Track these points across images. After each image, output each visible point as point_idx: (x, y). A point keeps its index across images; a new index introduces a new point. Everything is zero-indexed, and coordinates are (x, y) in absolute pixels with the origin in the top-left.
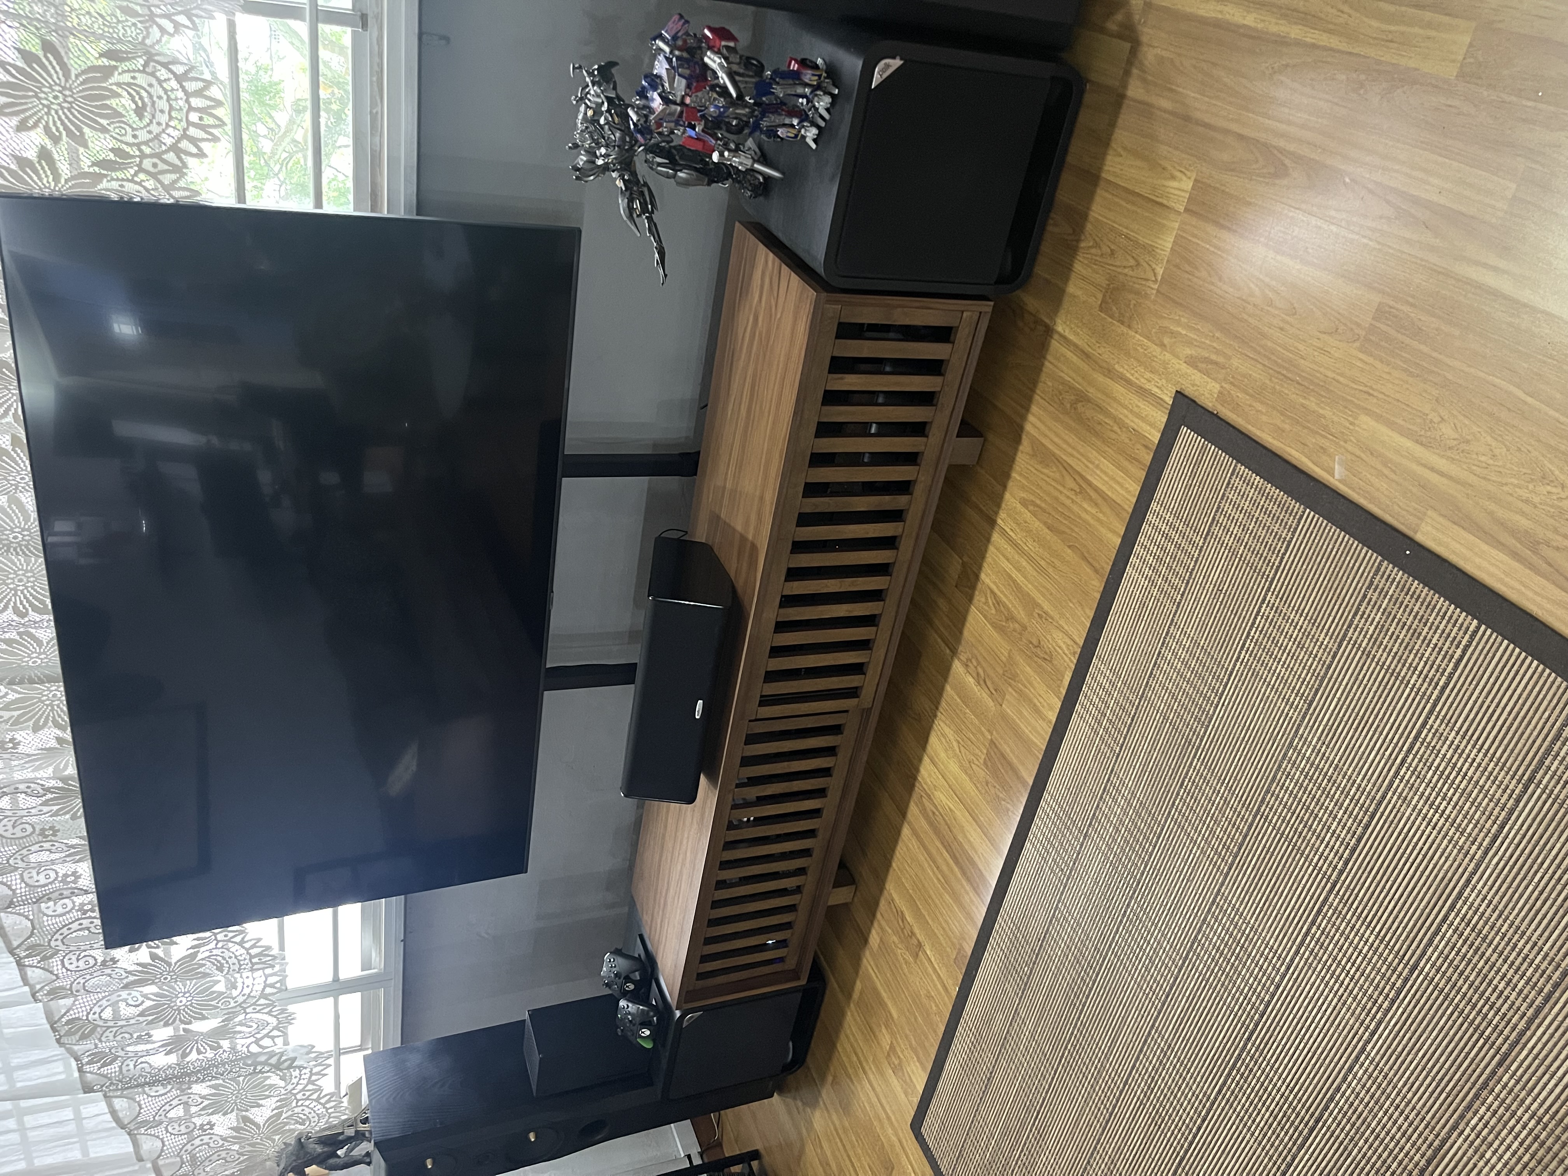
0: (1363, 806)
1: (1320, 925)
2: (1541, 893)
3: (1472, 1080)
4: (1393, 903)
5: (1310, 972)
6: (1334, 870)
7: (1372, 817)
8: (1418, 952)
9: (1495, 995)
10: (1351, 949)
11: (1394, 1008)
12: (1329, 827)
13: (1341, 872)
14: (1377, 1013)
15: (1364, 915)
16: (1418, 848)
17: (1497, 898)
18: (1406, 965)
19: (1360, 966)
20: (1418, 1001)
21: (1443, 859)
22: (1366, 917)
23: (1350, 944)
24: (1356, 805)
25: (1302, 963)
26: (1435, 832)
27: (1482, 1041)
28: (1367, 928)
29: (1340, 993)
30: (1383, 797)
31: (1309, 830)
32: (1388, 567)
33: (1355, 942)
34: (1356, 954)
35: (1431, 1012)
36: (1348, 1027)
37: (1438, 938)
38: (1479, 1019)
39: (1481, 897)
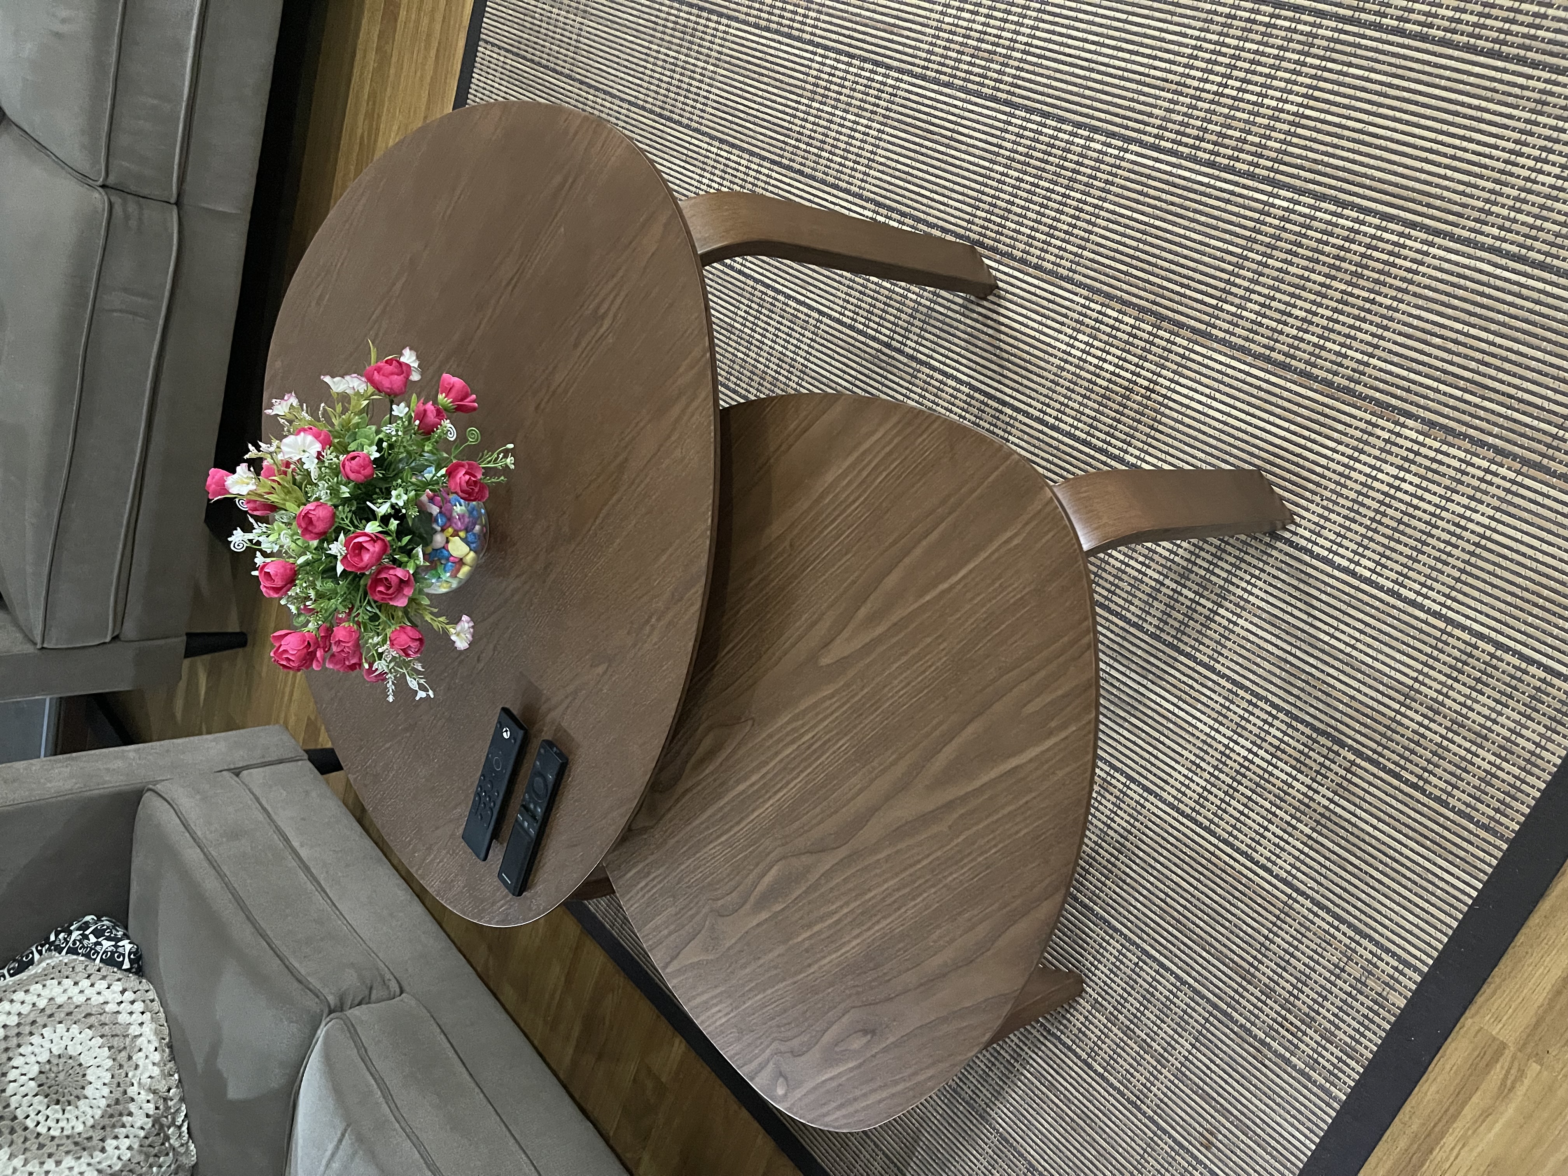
8: (1298, 183)
11: (1204, 169)
14: (1186, 145)
26: (1500, 165)
33: (1275, 83)
34: (1258, 89)
36: (1148, 109)
37: (1333, 208)
38: (1241, 292)
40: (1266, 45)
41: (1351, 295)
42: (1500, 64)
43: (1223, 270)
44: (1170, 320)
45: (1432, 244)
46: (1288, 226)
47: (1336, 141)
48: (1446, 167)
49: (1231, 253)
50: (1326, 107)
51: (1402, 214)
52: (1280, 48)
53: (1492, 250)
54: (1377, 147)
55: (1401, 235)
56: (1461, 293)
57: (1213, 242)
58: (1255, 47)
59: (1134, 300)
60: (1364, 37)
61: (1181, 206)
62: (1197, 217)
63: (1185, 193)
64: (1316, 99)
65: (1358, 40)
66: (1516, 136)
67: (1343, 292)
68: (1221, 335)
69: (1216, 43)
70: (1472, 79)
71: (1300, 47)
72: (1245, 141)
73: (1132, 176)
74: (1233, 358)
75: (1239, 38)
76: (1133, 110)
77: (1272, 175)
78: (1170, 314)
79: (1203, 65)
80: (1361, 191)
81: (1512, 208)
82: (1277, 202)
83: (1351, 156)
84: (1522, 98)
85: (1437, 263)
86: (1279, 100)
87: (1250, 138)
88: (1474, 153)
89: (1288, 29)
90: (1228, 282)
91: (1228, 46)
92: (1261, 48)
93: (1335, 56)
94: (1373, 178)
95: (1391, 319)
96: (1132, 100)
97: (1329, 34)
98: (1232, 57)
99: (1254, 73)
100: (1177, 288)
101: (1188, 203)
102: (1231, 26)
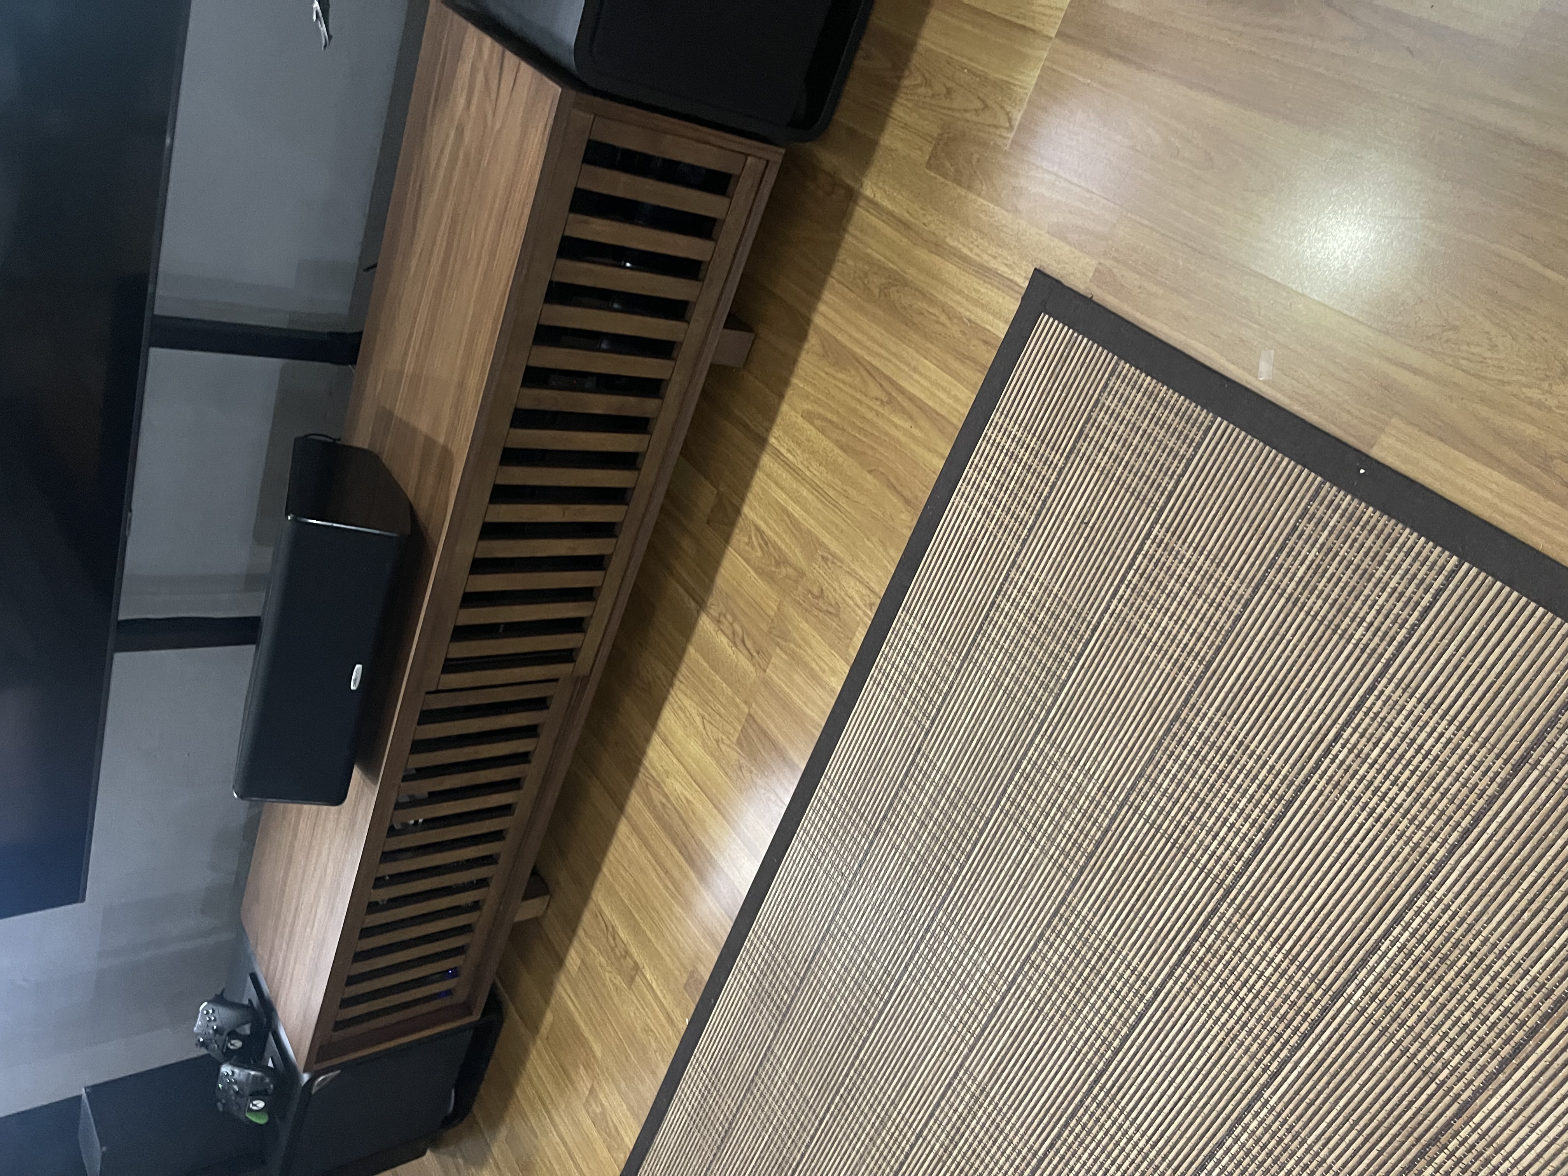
0: (1275, 792)
1: (1205, 941)
2: (1531, 902)
3: (1416, 1134)
4: (1312, 914)
5: (1188, 999)
6: (1229, 873)
7: (1287, 807)
8: (1345, 975)
9: (1456, 1029)
10: (1248, 971)
11: (1307, 1044)
12: (1226, 820)
13: (1239, 875)
14: (1281, 1050)
15: (1269, 929)
16: (1353, 845)
17: (1466, 908)
18: (1326, 992)
19: (1259, 992)
20: (1342, 1037)
21: (1389, 858)
22: (1273, 931)
23: (1247, 965)
24: (1266, 792)
25: (1177, 988)
26: (1378, 826)
27: (1433, 1086)
28: (1273, 945)
29: (1229, 1026)
30: (1306, 782)
31: (1197, 824)
32: (1331, 491)
33: (1255, 962)
34: (1254, 977)
35: (1361, 1051)
36: (1239, 1067)
37: (1376, 957)
38: (1431, 1059)
39: (1442, 906)
41: (1462, 970)
44: (1441, 1132)
47: (1318, 935)
48: (1368, 863)
51: (1400, 906)
53: (1451, 852)
54: (1334, 907)
58: (1221, 966)
60: (1243, 887)
61: (1334, 1076)
64: (1279, 937)
65: (1244, 892)
67: (1457, 975)
68: (1469, 1092)
72: (1294, 1003)
73: (1291, 1106)
74: (1496, 1091)
76: (1235, 1080)
77: (1330, 993)
80: (1368, 931)
82: (1356, 997)
85: (1451, 895)
87: (1292, 998)
88: (1362, 840)
89: (1217, 938)
90: (1418, 1066)
92: (1224, 962)
93: (1250, 912)
94: (1359, 920)
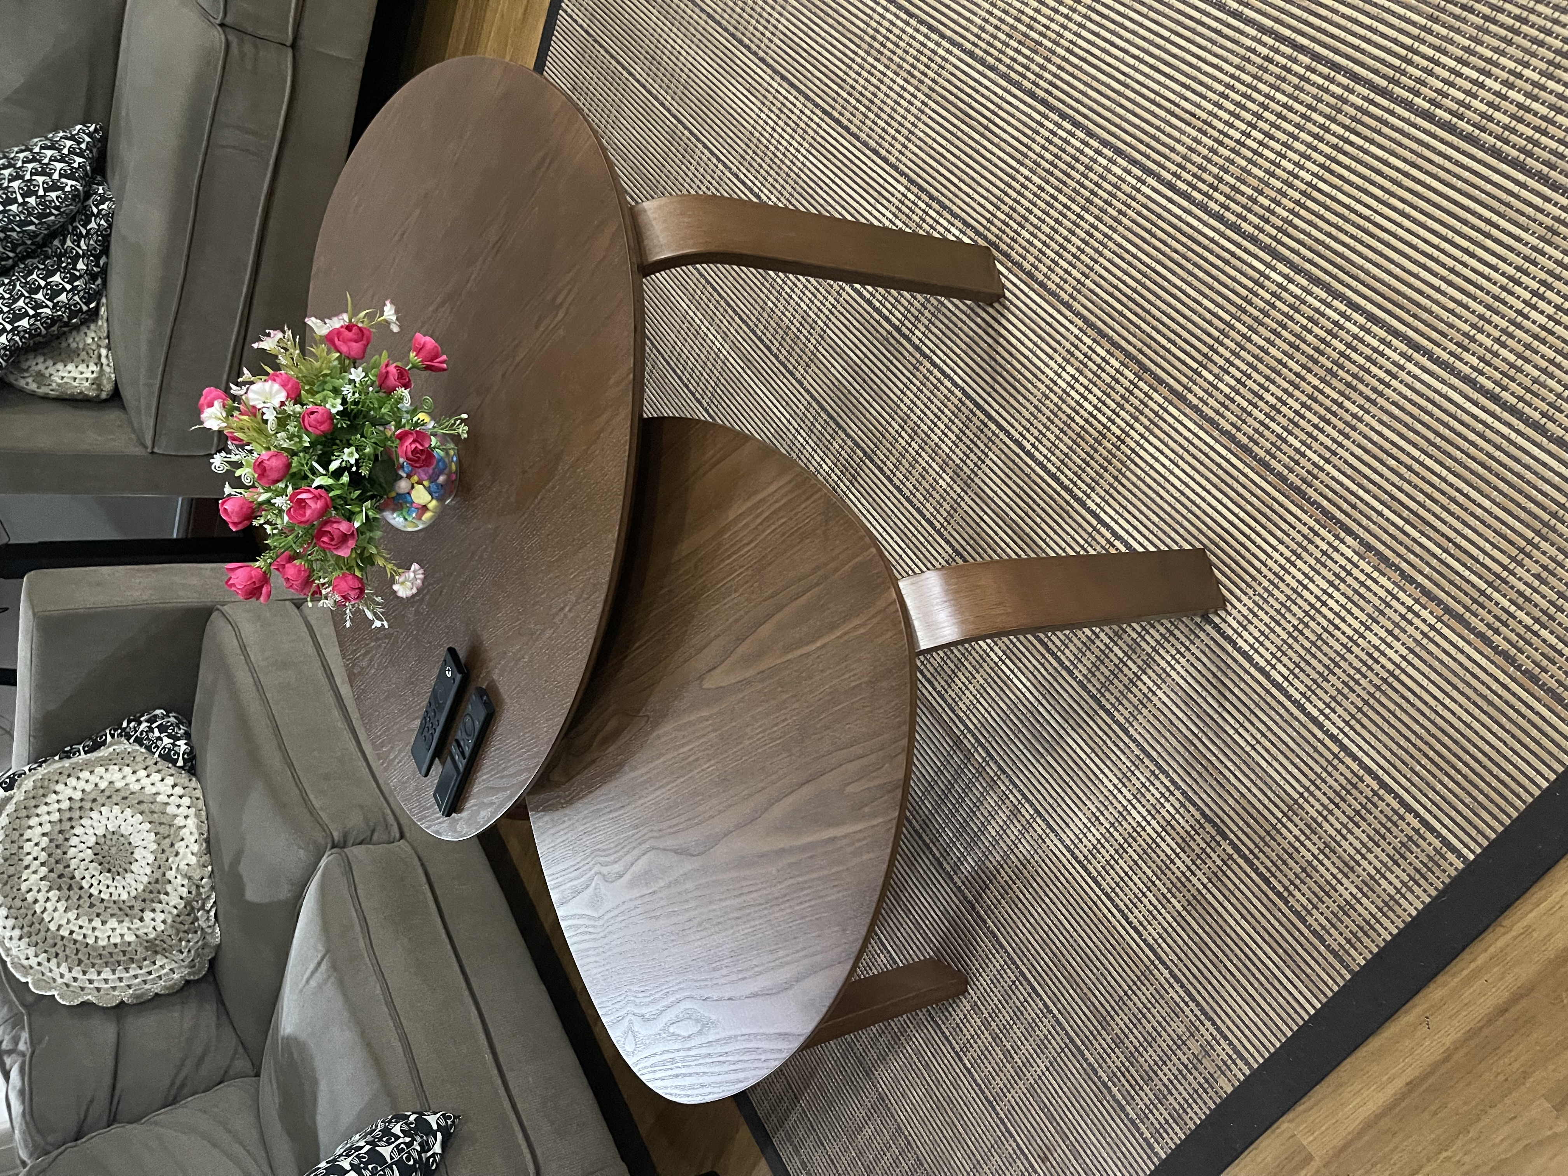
1: (1314, 71)
3: (1145, 349)
6: (1411, 90)
7: (1514, 164)
8: (1296, 259)
10: (1284, 137)
11: (1212, 221)
14: (1200, 191)
24: (1537, 129)
25: (1248, 42)
27: (1195, 365)
33: (1296, 145)
40: (1296, 99)
41: (1322, 392)
42: (1521, 177)
43: (1209, 335)
44: (1153, 374)
45: (1409, 359)
46: (1278, 304)
47: (1341, 223)
48: (1443, 279)
49: (1220, 319)
50: (1340, 183)
51: (1388, 318)
52: (1309, 106)
53: (1466, 380)
54: (1380, 240)
55: (1382, 341)
56: (1426, 418)
57: (1206, 302)
58: (1284, 99)
59: (1123, 343)
60: (1392, 113)
61: (1184, 257)
62: (1196, 271)
63: (1190, 243)
64: (1332, 172)
65: (1386, 116)
66: (1520, 261)
67: (1315, 388)
68: (1195, 401)
69: (1249, 86)
70: (1488, 187)
71: (1328, 110)
72: (1255, 201)
73: (1145, 212)
74: (1201, 428)
75: (1271, 86)
76: (1157, 140)
77: (1274, 244)
78: (1153, 367)
79: (1232, 107)
80: (1354, 284)
81: (1497, 340)
82: (1273, 275)
83: (1352, 242)
84: (1534, 221)
85: (1409, 380)
86: (1296, 164)
87: (1261, 199)
88: (1473, 270)
89: (1320, 87)
90: (1211, 348)
91: (1259, 92)
92: (1291, 102)
93: (1360, 128)
94: (1367, 273)
95: (1354, 429)
96: (1158, 128)
97: (1359, 102)
98: (1261, 105)
99: (1278, 128)
100: (1164, 342)
101: (1190, 254)
102: (1266, 70)
